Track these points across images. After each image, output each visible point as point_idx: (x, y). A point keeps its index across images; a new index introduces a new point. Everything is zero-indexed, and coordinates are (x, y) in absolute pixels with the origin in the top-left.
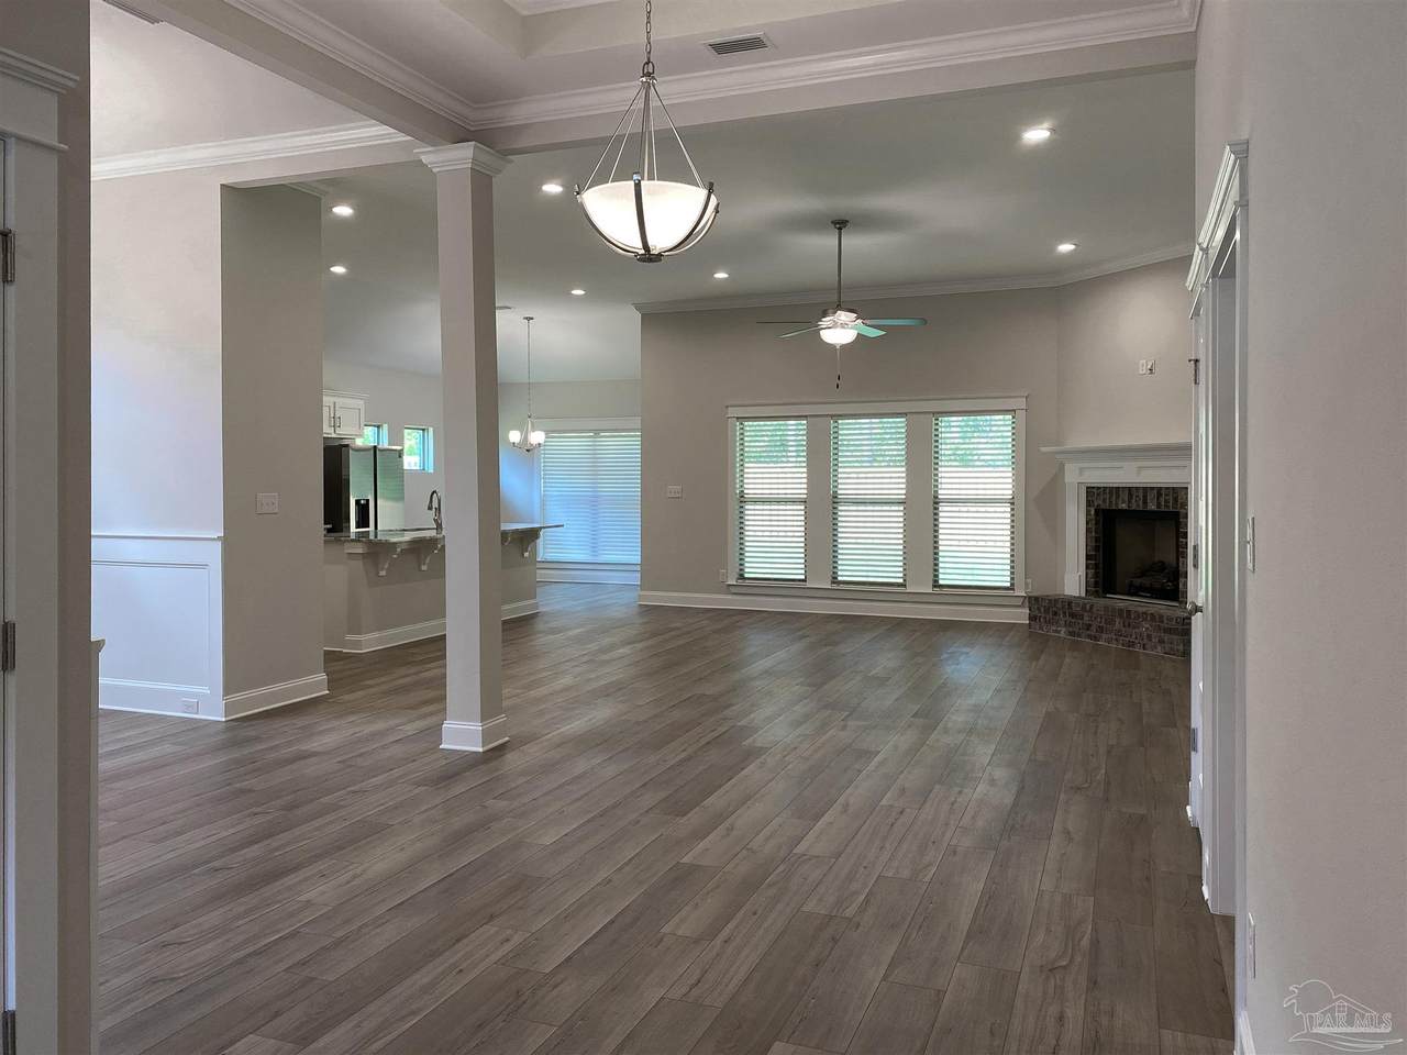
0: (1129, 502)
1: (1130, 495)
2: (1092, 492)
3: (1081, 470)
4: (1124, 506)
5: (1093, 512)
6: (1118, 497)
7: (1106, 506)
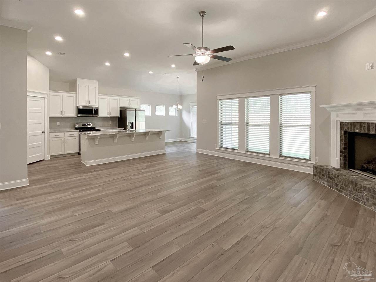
0: (360, 129)
1: (361, 126)
2: (342, 124)
3: (338, 114)
4: (358, 131)
5: (343, 132)
6: (355, 127)
7: (349, 130)
